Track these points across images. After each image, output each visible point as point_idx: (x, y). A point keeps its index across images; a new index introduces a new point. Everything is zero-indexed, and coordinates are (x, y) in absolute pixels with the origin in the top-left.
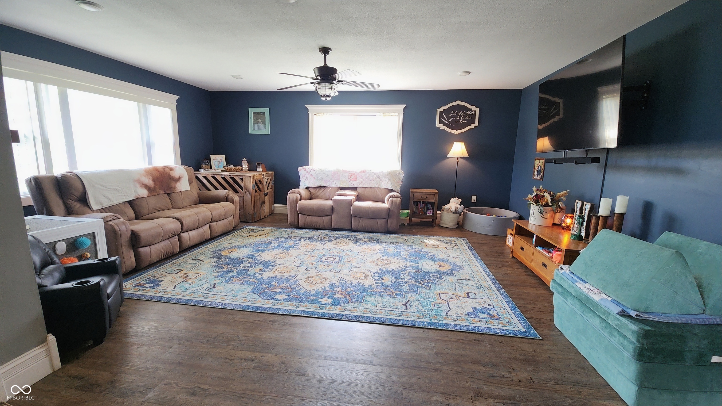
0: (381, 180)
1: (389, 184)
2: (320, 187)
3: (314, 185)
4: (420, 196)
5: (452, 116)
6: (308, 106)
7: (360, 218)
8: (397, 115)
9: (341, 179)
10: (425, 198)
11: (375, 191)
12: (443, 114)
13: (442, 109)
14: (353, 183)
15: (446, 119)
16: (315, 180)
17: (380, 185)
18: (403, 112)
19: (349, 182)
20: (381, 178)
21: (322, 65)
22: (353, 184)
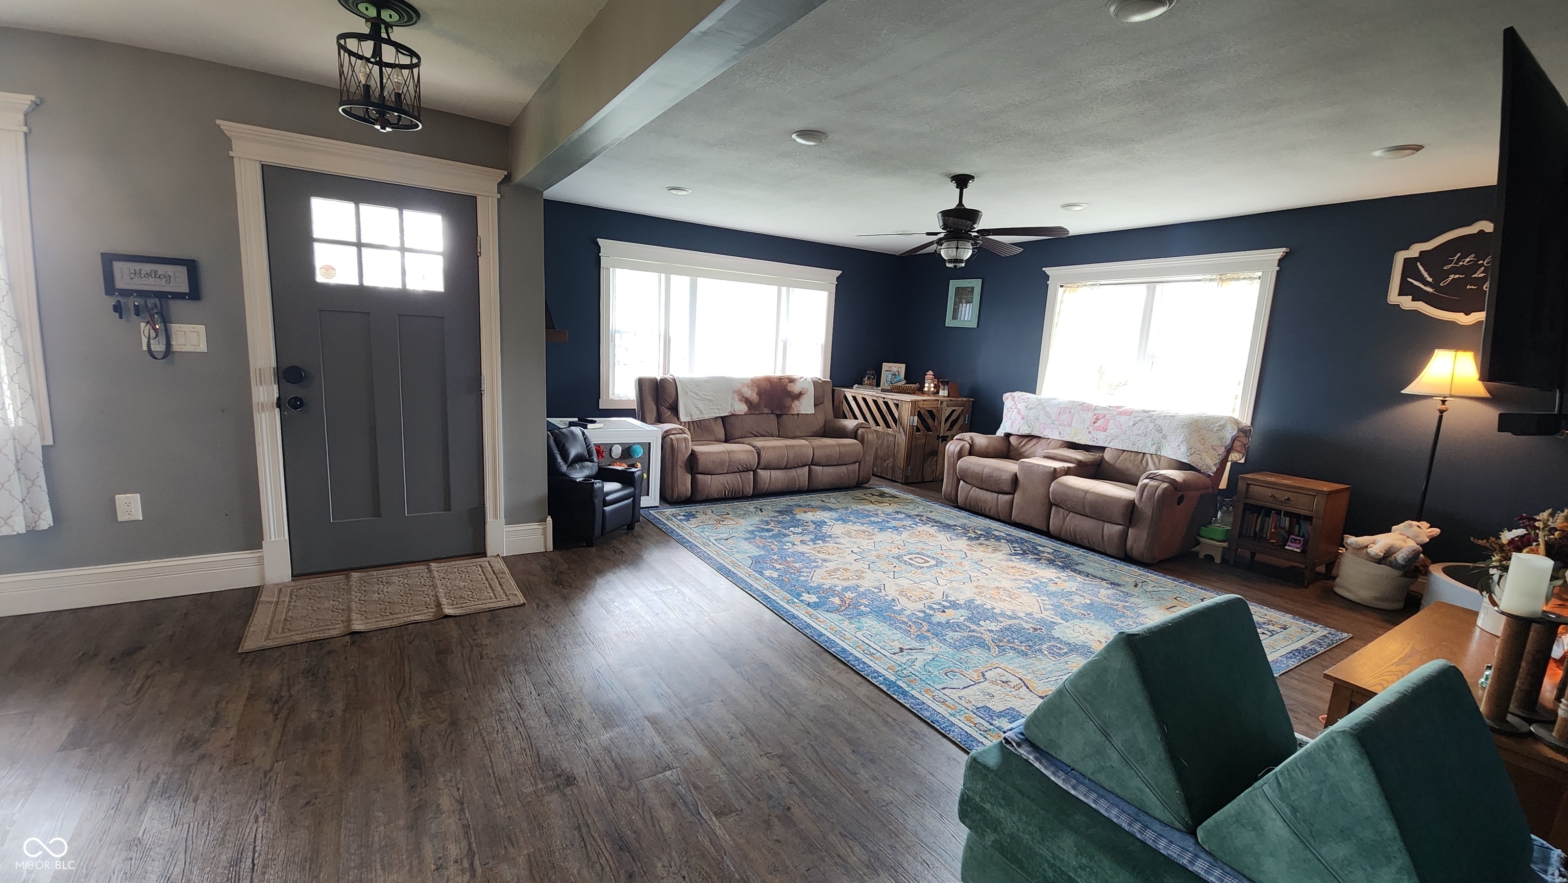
0: (1165, 437)
1: (1183, 448)
2: (1031, 437)
3: (1019, 430)
4: (1270, 492)
5: (1454, 271)
6: (1047, 270)
7: (1067, 512)
8: (1260, 278)
9: (1072, 426)
10: (1281, 502)
11: (1144, 462)
12: (1418, 264)
13: (1415, 251)
14: (1097, 437)
15: (1430, 280)
16: (1022, 421)
17: (1159, 449)
18: (1278, 268)
19: (1090, 432)
20: (1164, 433)
21: (953, 204)
22: (1097, 439)
